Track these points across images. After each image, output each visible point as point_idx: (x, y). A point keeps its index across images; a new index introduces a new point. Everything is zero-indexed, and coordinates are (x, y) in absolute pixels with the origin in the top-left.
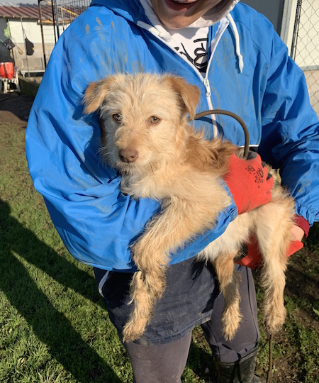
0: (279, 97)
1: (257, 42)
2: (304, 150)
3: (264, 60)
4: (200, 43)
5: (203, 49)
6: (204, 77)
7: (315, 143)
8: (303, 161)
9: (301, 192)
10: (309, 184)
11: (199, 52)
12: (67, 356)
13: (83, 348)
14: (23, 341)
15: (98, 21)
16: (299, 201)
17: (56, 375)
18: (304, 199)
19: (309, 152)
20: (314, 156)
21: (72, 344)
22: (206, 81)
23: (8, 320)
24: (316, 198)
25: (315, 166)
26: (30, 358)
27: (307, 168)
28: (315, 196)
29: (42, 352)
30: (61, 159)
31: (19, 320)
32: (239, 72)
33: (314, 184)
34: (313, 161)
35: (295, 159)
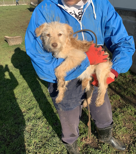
0: (110, 28)
1: (102, 8)
2: (120, 47)
3: (104, 15)
4: (81, 10)
5: (81, 12)
6: (80, 21)
7: (125, 44)
8: (118, 50)
9: (116, 61)
10: (119, 59)
11: (80, 13)
12: (48, 117)
13: (53, 115)
14: (35, 109)
15: (46, 4)
16: (114, 64)
17: (43, 121)
18: (116, 64)
19: (121, 47)
20: (123, 49)
21: (50, 113)
22: (80, 23)
23: (31, 101)
24: (121, 64)
25: (122, 52)
26: (36, 115)
27: (119, 53)
28: (121, 63)
29: (40, 113)
30: (34, 45)
31: (35, 102)
32: (95, 19)
33: (121, 59)
34: (122, 50)
35: (116, 50)
